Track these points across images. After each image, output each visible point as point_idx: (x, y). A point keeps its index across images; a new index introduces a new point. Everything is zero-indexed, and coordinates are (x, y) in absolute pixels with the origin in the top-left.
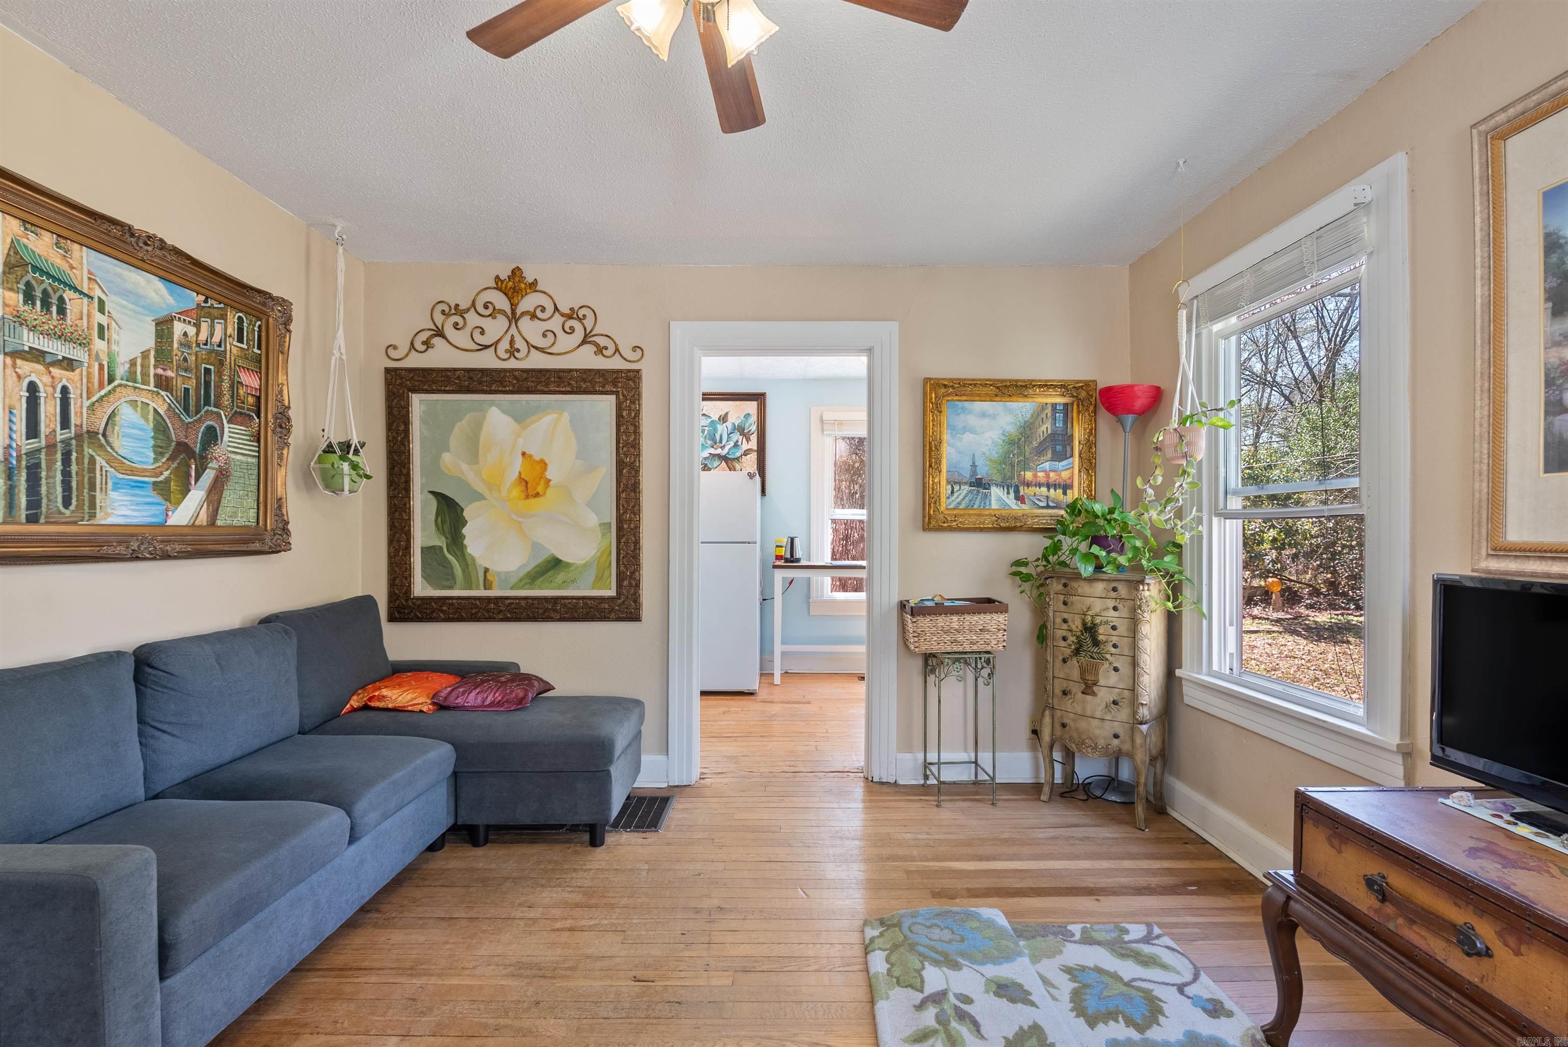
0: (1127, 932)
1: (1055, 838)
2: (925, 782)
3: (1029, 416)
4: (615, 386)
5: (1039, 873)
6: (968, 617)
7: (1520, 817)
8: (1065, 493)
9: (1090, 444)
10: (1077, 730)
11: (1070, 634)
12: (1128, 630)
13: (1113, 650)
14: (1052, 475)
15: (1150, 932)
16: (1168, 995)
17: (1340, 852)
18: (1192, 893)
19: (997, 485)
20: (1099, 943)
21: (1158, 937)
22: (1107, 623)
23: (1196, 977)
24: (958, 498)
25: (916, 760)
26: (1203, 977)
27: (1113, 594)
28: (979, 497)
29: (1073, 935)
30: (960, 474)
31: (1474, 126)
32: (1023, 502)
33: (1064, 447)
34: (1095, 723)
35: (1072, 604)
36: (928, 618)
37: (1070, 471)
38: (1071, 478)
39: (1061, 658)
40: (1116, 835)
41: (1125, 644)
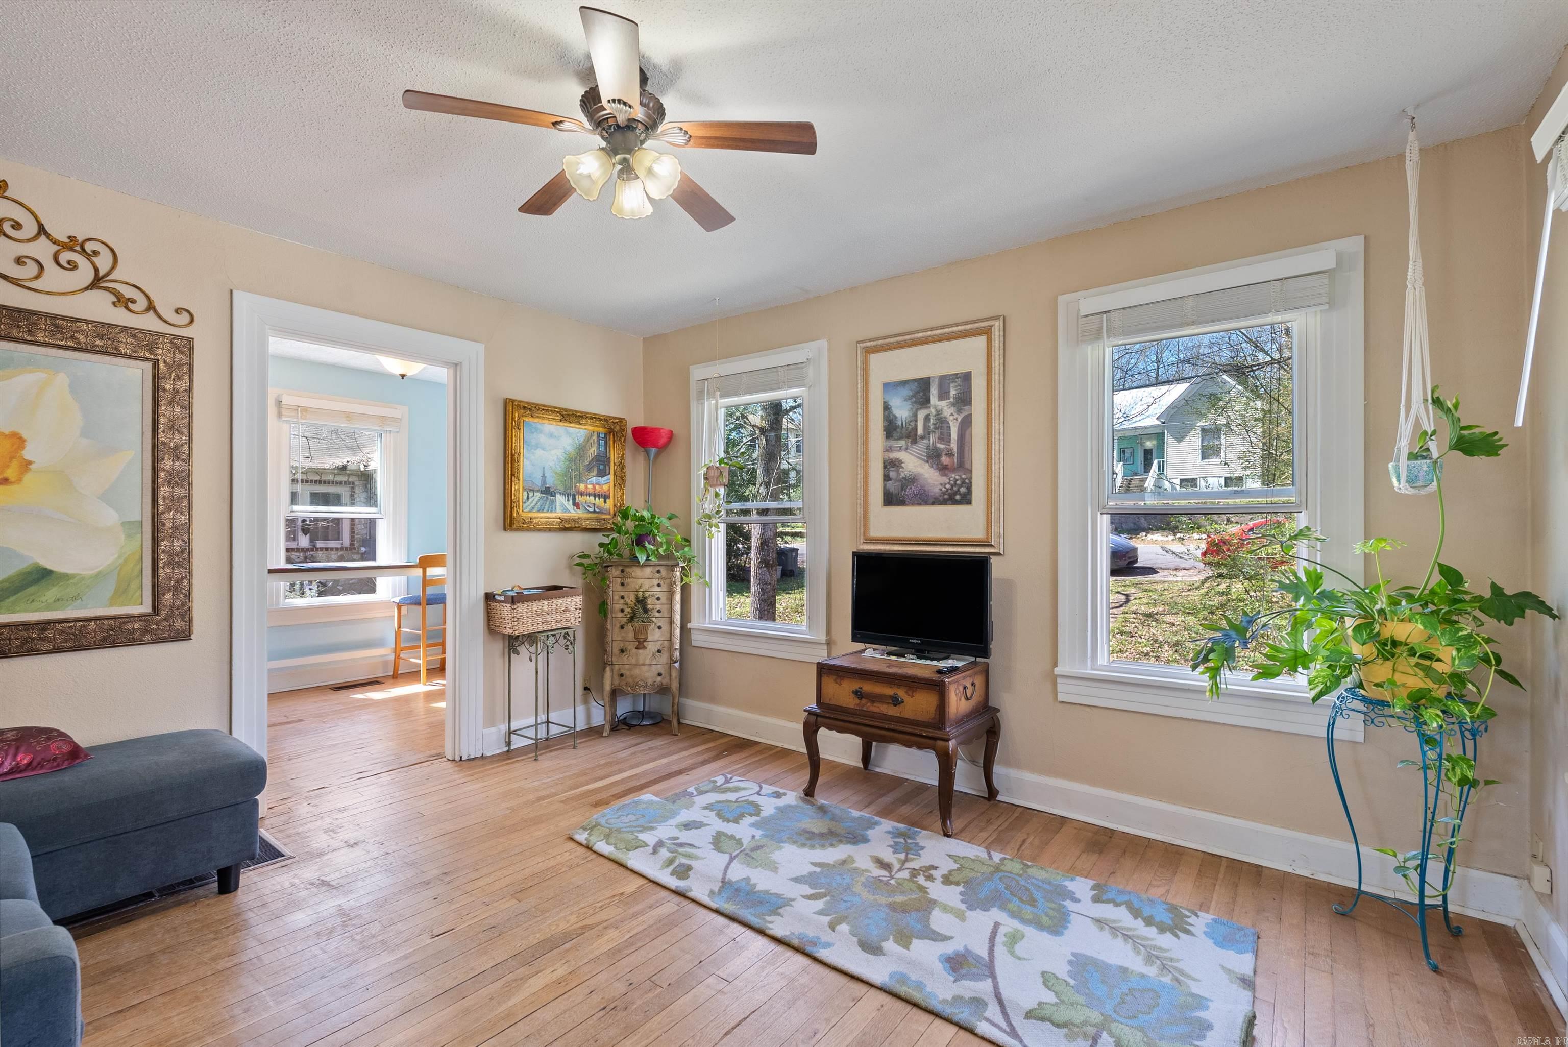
0: (716, 782)
1: (635, 753)
2: (509, 748)
3: (582, 440)
4: (151, 351)
5: (644, 774)
6: (555, 601)
7: (889, 654)
8: (605, 502)
9: (621, 466)
10: (632, 676)
11: (626, 606)
12: (667, 599)
13: (657, 615)
14: (597, 487)
15: (726, 778)
16: (755, 798)
17: (840, 684)
18: (727, 756)
19: (560, 493)
20: (708, 792)
21: (731, 778)
22: (653, 596)
23: (761, 787)
24: (532, 502)
25: (500, 731)
26: (764, 786)
27: (657, 575)
28: (548, 503)
29: (693, 793)
30: (533, 483)
31: (858, 342)
32: (578, 508)
33: (605, 467)
34: (645, 668)
35: (628, 584)
36: (526, 604)
37: (608, 485)
38: (609, 490)
39: (618, 625)
40: (666, 742)
41: (664, 609)
